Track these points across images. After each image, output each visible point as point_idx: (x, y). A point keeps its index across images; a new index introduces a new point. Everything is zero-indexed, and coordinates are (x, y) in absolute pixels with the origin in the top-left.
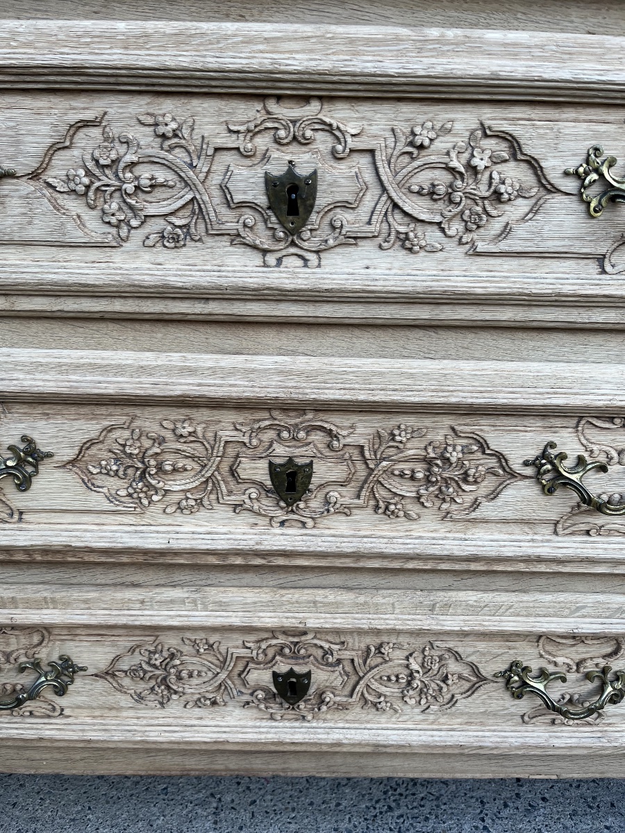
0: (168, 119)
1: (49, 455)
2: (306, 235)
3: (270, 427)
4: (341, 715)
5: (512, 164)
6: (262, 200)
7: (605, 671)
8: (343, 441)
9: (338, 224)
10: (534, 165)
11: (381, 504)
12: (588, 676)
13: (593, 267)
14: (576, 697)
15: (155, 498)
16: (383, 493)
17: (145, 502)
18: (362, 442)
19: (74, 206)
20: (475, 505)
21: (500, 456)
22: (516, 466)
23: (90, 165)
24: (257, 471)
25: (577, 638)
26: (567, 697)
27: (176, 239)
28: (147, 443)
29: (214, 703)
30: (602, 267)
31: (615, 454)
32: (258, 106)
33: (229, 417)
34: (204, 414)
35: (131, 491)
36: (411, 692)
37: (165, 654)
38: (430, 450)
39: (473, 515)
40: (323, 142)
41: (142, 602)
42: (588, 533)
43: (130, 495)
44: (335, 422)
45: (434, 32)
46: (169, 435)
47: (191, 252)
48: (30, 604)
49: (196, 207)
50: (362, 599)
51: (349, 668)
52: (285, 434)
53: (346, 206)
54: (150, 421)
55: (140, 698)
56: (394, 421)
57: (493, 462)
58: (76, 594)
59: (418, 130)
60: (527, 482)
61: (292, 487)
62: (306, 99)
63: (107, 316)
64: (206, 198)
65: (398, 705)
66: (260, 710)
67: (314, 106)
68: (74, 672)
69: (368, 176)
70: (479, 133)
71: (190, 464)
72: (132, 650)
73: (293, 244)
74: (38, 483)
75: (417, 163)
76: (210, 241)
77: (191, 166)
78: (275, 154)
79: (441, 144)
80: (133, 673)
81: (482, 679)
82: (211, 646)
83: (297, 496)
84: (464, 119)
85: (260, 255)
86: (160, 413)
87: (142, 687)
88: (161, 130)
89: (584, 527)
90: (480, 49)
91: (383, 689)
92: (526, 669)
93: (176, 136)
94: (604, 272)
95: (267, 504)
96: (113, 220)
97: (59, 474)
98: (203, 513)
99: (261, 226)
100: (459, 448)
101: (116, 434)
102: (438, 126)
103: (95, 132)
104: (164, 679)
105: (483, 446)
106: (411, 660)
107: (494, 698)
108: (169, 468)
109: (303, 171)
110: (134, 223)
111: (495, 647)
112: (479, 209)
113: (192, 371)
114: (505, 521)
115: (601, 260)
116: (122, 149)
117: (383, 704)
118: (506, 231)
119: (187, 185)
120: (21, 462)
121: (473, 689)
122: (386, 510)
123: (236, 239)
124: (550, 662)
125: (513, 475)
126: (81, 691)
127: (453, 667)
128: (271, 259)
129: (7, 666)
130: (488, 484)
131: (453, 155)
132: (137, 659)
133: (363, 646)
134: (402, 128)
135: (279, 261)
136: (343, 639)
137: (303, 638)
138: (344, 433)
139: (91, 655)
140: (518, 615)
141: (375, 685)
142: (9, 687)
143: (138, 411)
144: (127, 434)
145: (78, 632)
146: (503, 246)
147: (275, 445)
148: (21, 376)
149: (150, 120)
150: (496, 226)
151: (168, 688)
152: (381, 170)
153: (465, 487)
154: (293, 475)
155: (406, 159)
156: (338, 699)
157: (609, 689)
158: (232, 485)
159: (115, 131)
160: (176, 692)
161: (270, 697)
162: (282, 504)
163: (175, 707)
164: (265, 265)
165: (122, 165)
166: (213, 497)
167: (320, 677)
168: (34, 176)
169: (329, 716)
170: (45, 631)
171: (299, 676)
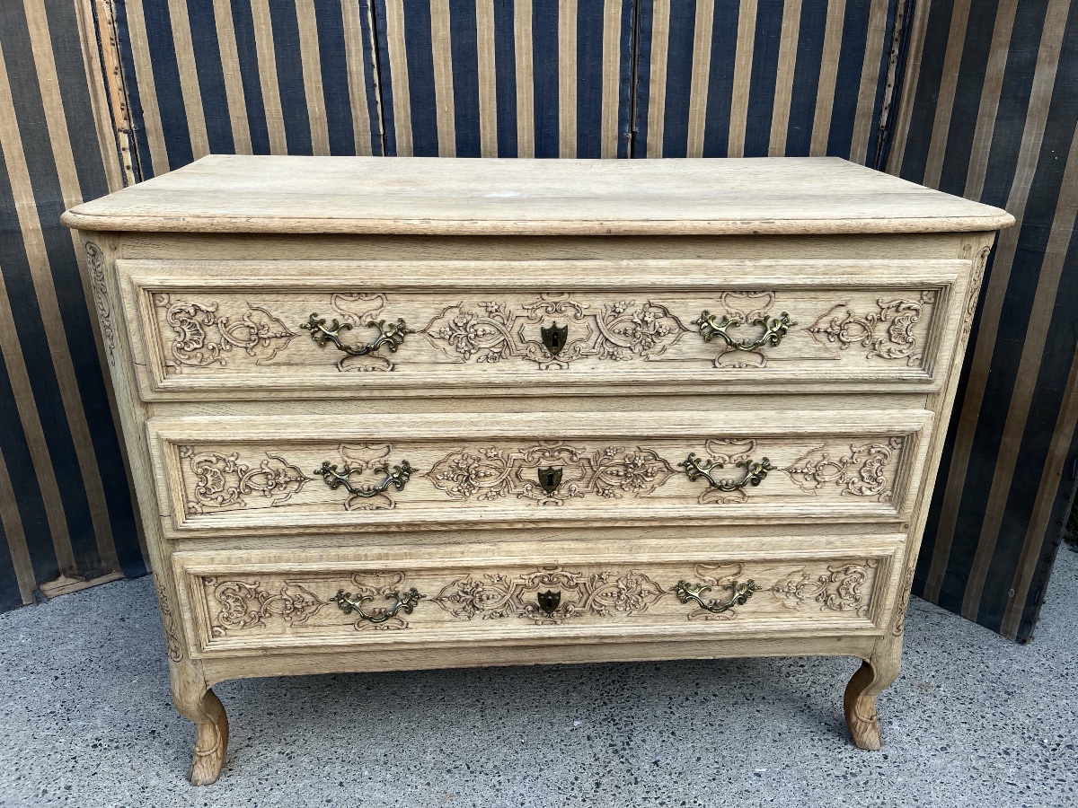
0: (493, 304)
1: (416, 470)
2: (561, 355)
3: (539, 450)
4: (577, 620)
5: (666, 318)
6: (539, 339)
7: (734, 584)
8: (579, 456)
9: (578, 349)
10: (675, 318)
11: (601, 490)
12: (725, 588)
13: (710, 365)
14: (718, 601)
15: (473, 492)
16: (602, 484)
17: (467, 494)
18: (590, 456)
19: (441, 343)
20: (653, 488)
21: (664, 461)
22: (675, 467)
23: (453, 326)
24: (532, 475)
25: (718, 564)
26: (714, 602)
27: (494, 359)
28: (470, 461)
29: (501, 616)
30: (714, 365)
31: (727, 458)
32: (538, 296)
33: (516, 446)
34: (502, 445)
35: (460, 488)
36: (620, 603)
37: (473, 585)
38: (627, 460)
39: (652, 494)
40: (571, 312)
41: (463, 553)
42: (717, 502)
43: (459, 491)
44: (574, 446)
45: (624, 263)
46: (483, 457)
47: (502, 364)
48: (396, 557)
49: (505, 344)
50: (590, 545)
51: (583, 590)
52: (547, 454)
53: (581, 340)
54: (472, 450)
55: (456, 614)
56: (607, 444)
57: (661, 464)
58: (423, 550)
59: (617, 305)
60: (680, 475)
61: (550, 483)
62: (562, 293)
63: (455, 397)
64: (511, 339)
65: (613, 611)
66: (530, 618)
67: (566, 296)
68: (419, 598)
69: (593, 326)
70: (648, 306)
71: (493, 471)
72: (454, 583)
73: (555, 359)
74: (408, 487)
75: (617, 320)
76: (511, 359)
77: (504, 324)
78: (546, 318)
79: (630, 311)
80: (455, 598)
81: (662, 592)
82: (501, 579)
83: (553, 487)
84: (641, 300)
85: (537, 364)
86: (478, 445)
87: (458, 607)
88: (490, 309)
89: (714, 499)
90: (645, 270)
91: (603, 602)
92: (688, 585)
93: (497, 311)
94: (715, 367)
95: (537, 492)
96: (462, 351)
97: (423, 481)
98: (500, 500)
99: (538, 351)
100: (642, 458)
101: (452, 458)
102: (627, 303)
103: (456, 311)
104: (472, 601)
105: (655, 457)
106: (620, 582)
107: (671, 604)
108: (482, 475)
109: (560, 326)
110: (473, 351)
111: (670, 572)
112: (650, 340)
113: (498, 423)
114: (670, 497)
115: (713, 361)
116: (469, 318)
117: (604, 611)
118: (664, 349)
119: (501, 333)
120: (401, 474)
121: (657, 599)
122: (604, 493)
123: (525, 357)
124: (701, 580)
125: (673, 471)
126: (422, 611)
127: (645, 586)
128: (543, 366)
129: (378, 597)
130: (660, 476)
131: (635, 316)
132: (456, 589)
133: (591, 574)
134: (609, 304)
135: (547, 367)
136: (579, 571)
137: (556, 571)
138: (580, 452)
139: (428, 587)
140: (680, 552)
141: (598, 599)
142: (377, 610)
143: (467, 445)
144: (459, 457)
145: (422, 573)
146: (663, 356)
147: (542, 460)
148: (407, 429)
149: (484, 305)
150: (659, 348)
151: (474, 606)
152: (600, 324)
153: (647, 479)
154: (551, 476)
155: (612, 318)
156: (576, 609)
157: (737, 594)
158: (517, 483)
159: (466, 310)
160: (478, 609)
161: (536, 609)
162: (545, 492)
163: (477, 619)
164: (540, 369)
165: (469, 326)
166: (506, 490)
167: (566, 595)
168: (424, 331)
169: (571, 621)
170: (402, 573)
171: (553, 595)
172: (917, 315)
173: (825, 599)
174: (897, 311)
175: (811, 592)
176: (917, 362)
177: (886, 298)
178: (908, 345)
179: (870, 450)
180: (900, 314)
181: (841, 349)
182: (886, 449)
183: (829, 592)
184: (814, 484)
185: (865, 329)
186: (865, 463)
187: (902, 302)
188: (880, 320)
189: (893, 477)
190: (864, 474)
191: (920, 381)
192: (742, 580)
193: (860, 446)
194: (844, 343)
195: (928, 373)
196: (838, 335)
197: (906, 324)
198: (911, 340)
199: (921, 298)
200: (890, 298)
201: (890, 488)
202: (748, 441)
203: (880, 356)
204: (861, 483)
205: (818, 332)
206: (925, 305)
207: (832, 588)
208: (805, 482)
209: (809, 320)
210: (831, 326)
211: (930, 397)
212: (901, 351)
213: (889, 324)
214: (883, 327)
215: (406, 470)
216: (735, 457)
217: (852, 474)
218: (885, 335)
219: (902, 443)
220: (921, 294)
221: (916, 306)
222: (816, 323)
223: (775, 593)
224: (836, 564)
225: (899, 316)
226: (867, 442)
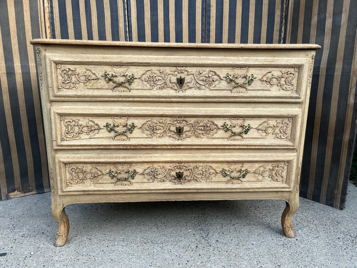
0: (161, 70)
1: (137, 127)
2: (183, 87)
3: (176, 120)
4: (189, 183)
5: (215, 76)
6: (176, 82)
7: (241, 170)
8: (189, 123)
9: (188, 85)
10: (218, 76)
11: (196, 135)
12: (238, 172)
14: (236, 177)
15: (155, 135)
16: (196, 133)
17: (153, 136)
18: (192, 123)
19: (145, 83)
20: (213, 135)
21: (216, 125)
22: (220, 127)
23: (149, 77)
24: (173, 128)
25: (235, 163)
27: (162, 88)
28: (154, 124)
29: (164, 181)
30: (231, 92)
31: (237, 124)
32: (176, 68)
33: (169, 119)
34: (164, 118)
35: (151, 133)
36: (203, 176)
37: (154, 169)
38: (204, 124)
39: (213, 137)
40: (186, 73)
41: (151, 157)
43: (150, 134)
44: (187, 119)
45: (202, 57)
46: (158, 122)
47: (164, 90)
48: (129, 158)
49: (165, 83)
50: (193, 155)
51: (191, 172)
52: (179, 122)
53: (189, 83)
54: (155, 120)
55: (149, 180)
56: (198, 119)
57: (215, 127)
58: (138, 155)
59: (200, 71)
60: (222, 130)
61: (180, 132)
62: (183, 67)
63: (149, 101)
64: (167, 82)
65: (201, 180)
66: (173, 182)
67: (184, 68)
68: (136, 173)
69: (193, 78)
70: (210, 71)
71: (161, 128)
72: (148, 168)
73: (181, 89)
74: (134, 132)
75: (201, 76)
76: (167, 89)
77: (165, 77)
78: (178, 75)
79: (204, 73)
80: (148, 174)
81: (217, 173)
82: (164, 167)
83: (181, 134)
84: (207, 69)
85: (175, 91)
86: (157, 118)
87: (149, 177)
88: (160, 71)
89: (233, 139)
90: (209, 59)
91: (198, 176)
92: (226, 170)
93: (163, 72)
95: (175, 136)
96: (152, 85)
97: (138, 130)
98: (163, 138)
99: (176, 86)
100: (209, 124)
101: (149, 122)
102: (203, 70)
103: (150, 72)
104: (154, 175)
105: (213, 123)
106: (203, 169)
107: (220, 177)
108: (158, 129)
109: (183, 77)
110: (155, 86)
111: (219, 165)
112: (211, 83)
113: (163, 110)
114: (218, 138)
115: (231, 90)
116: (154, 74)
117: (198, 180)
119: (164, 80)
121: (215, 176)
122: (197, 137)
123: (172, 88)
124: (230, 168)
125: (219, 129)
126: (138, 178)
127: (212, 171)
128: (177, 91)
129: (122, 173)
130: (215, 130)
131: (206, 74)
132: (149, 170)
133: (193, 166)
134: (198, 70)
135: (179, 91)
136: (189, 164)
137: (182, 164)
138: (189, 121)
139: (139, 169)
140: (223, 158)
141: (196, 175)
143: (152, 118)
144: (150, 122)
146: (215, 88)
147: (177, 124)
149: (159, 70)
150: (214, 85)
151: (155, 177)
152: (195, 77)
153: (211, 131)
154: (180, 130)
155: (199, 75)
156: (189, 179)
157: (242, 174)
158: (169, 132)
159: (153, 72)
160: (156, 178)
161: (175, 178)
162: (178, 135)
163: (156, 182)
164: (176, 92)
165: (154, 77)
166: (165, 134)
167: (185, 173)
168: (140, 78)
169: (187, 184)
170: (131, 164)
171: (181, 173)
172: (294, 76)
173: (271, 177)
174: (287, 74)
175: (267, 174)
176: (295, 92)
177: (284, 70)
178: (292, 86)
179: (282, 122)
180: (288, 75)
181: (271, 87)
182: (288, 122)
183: (273, 174)
184: (265, 134)
185: (278, 80)
186: (281, 127)
187: (288, 71)
188: (282, 77)
189: (291, 132)
190: (281, 131)
191: (296, 98)
192: (243, 169)
193: (279, 120)
194: (271, 85)
195: (299, 95)
196: (269, 82)
197: (290, 78)
198: (292, 84)
199: (295, 70)
200: (285, 70)
201: (290, 136)
202: (243, 118)
203: (283, 89)
204: (280, 134)
205: (263, 81)
206: (296, 72)
207: (274, 172)
208: (262, 133)
209: (260, 77)
210: (267, 79)
211: (300, 104)
212: (290, 88)
213: (285, 78)
214: (283, 79)
215: (133, 126)
216: (239, 124)
217: (277, 131)
218: (284, 82)
219: (293, 120)
220: (294, 69)
221: (293, 73)
222: (262, 78)
223: (255, 174)
224: (274, 163)
225: (288, 76)
226: (281, 119)
